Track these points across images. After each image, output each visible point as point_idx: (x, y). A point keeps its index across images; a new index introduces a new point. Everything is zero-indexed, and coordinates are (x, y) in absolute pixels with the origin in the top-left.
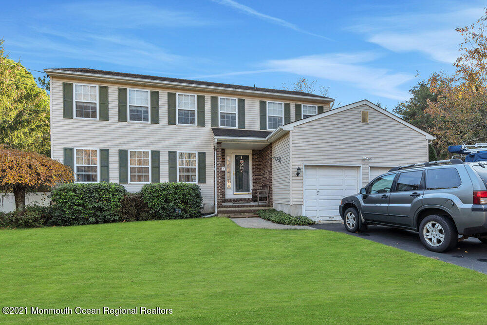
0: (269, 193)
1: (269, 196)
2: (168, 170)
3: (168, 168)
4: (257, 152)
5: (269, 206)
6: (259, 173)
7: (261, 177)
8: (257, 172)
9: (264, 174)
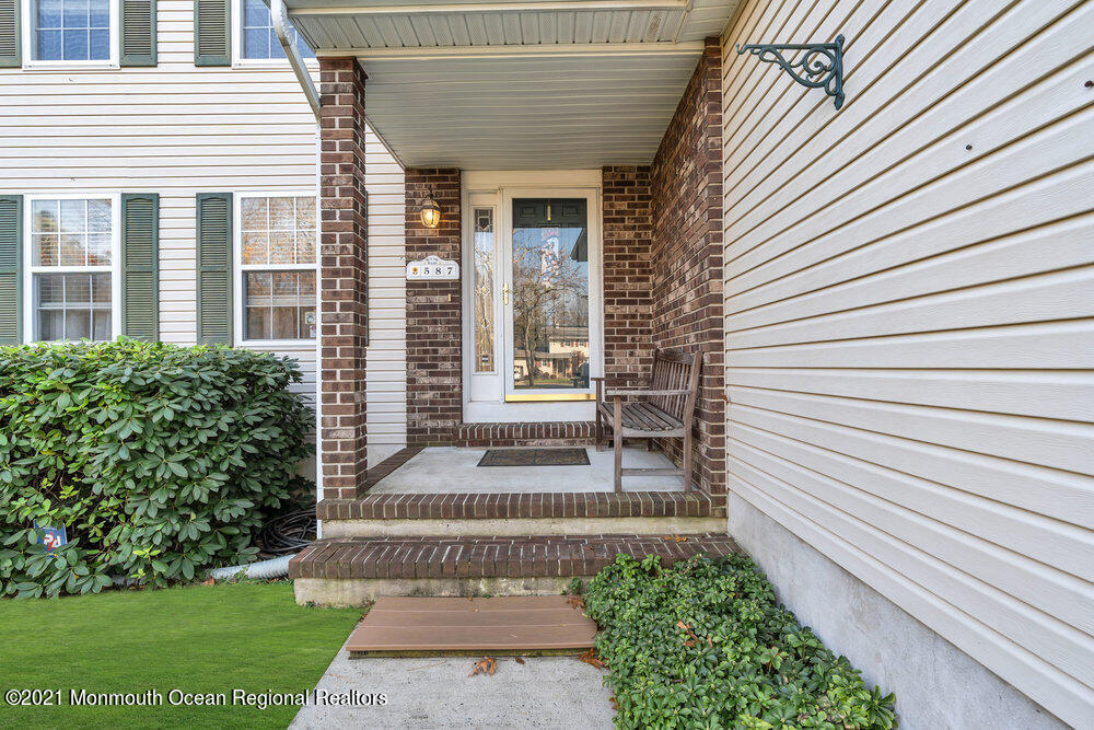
0: (697, 413)
1: (696, 434)
2: (193, 285)
3: (193, 274)
4: (630, 176)
5: (702, 512)
6: (639, 287)
7: (650, 309)
8: (629, 286)
9: (665, 289)
